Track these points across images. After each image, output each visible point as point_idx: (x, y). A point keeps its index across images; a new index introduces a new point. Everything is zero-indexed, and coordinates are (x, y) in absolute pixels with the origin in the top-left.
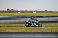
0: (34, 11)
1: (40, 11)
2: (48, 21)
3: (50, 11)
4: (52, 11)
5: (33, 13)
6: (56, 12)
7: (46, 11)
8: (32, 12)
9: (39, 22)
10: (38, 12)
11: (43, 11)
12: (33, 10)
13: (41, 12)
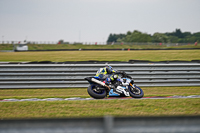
0: (21, 45)
1: (39, 45)
2: (67, 78)
3: (75, 44)
4: (81, 42)
5: (16, 51)
6: (96, 45)
7: (61, 42)
8: (12, 47)
9: (132, 82)
10: (34, 47)
11: (49, 45)
12: (16, 41)
13: (43, 45)
